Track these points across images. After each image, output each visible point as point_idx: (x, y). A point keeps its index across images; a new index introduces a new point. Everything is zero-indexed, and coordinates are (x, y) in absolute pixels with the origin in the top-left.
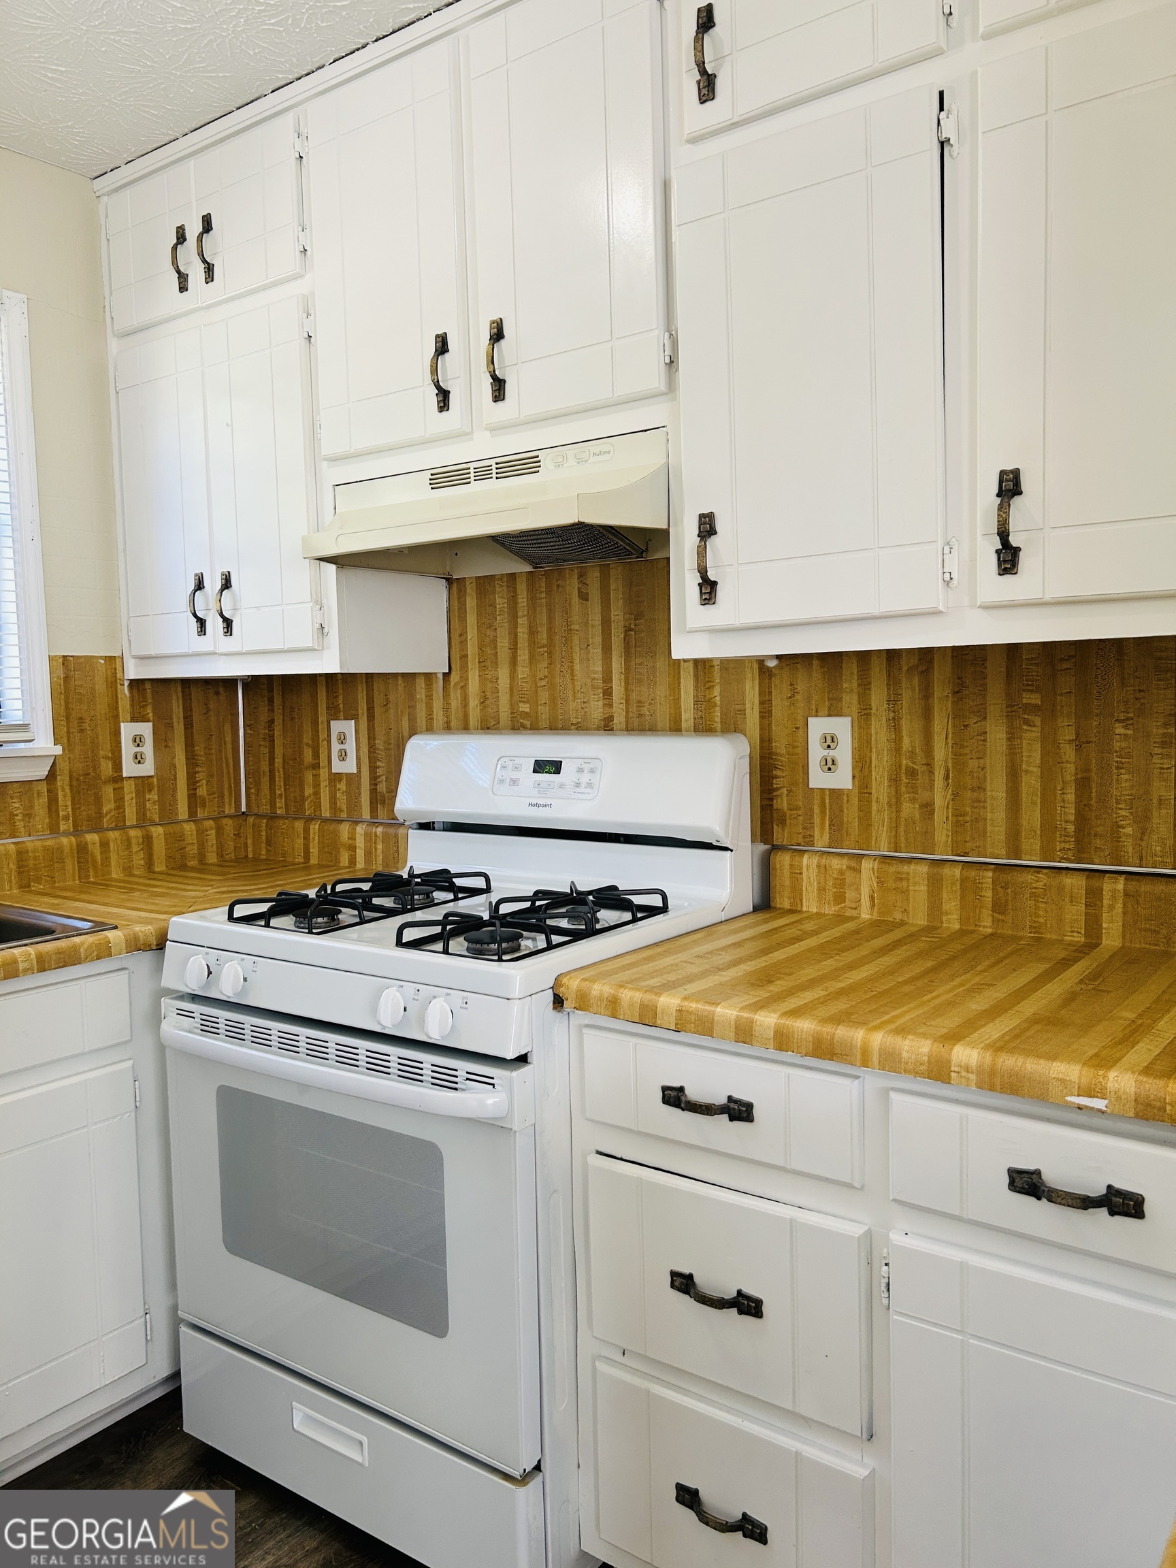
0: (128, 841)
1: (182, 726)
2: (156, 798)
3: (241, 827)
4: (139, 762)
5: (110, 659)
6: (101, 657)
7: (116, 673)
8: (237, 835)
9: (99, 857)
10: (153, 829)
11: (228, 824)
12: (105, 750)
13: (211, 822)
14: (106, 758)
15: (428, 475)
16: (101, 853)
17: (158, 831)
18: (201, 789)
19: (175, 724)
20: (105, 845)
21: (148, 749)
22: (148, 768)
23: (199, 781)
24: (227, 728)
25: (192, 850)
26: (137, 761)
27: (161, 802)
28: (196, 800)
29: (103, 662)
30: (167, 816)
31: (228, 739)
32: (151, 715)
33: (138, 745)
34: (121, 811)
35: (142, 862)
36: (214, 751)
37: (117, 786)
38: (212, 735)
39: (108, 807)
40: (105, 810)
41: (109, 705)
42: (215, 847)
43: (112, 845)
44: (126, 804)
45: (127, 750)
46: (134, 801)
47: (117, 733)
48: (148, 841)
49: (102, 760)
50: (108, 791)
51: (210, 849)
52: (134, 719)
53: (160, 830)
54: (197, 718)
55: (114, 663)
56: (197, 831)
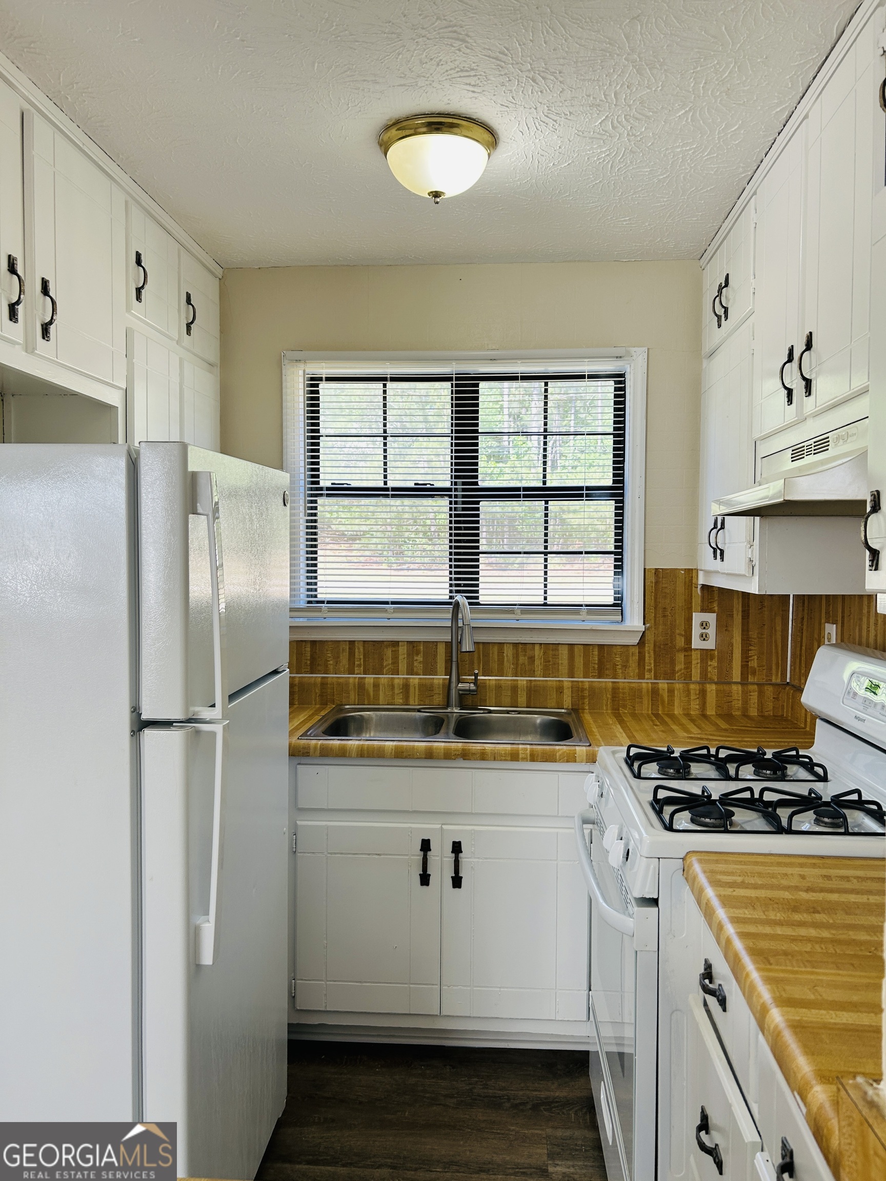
0: (688, 691)
1: (740, 617)
2: (716, 665)
3: (779, 693)
4: (704, 640)
5: (689, 572)
6: (682, 570)
7: (692, 580)
8: (776, 699)
9: (666, 699)
10: (708, 686)
11: (769, 691)
12: (680, 630)
13: (756, 687)
14: (680, 634)
15: (790, 451)
16: (668, 696)
17: (711, 688)
18: (752, 662)
19: (735, 616)
20: (671, 691)
21: (712, 631)
22: (710, 644)
23: (751, 656)
24: (778, 620)
25: (738, 704)
26: (702, 639)
27: (720, 668)
28: (748, 671)
29: (683, 572)
30: (724, 680)
31: (779, 628)
32: (716, 608)
33: (704, 628)
34: (689, 670)
35: (697, 707)
36: (765, 636)
37: (686, 654)
38: (764, 625)
39: (680, 666)
40: (677, 669)
41: (685, 600)
42: (756, 705)
43: (676, 692)
44: (693, 666)
45: (696, 631)
46: (699, 665)
47: (689, 620)
48: (703, 693)
49: (677, 636)
50: (680, 657)
51: (752, 706)
52: (703, 610)
53: (714, 687)
54: (752, 611)
55: (691, 573)
56: (742, 691)
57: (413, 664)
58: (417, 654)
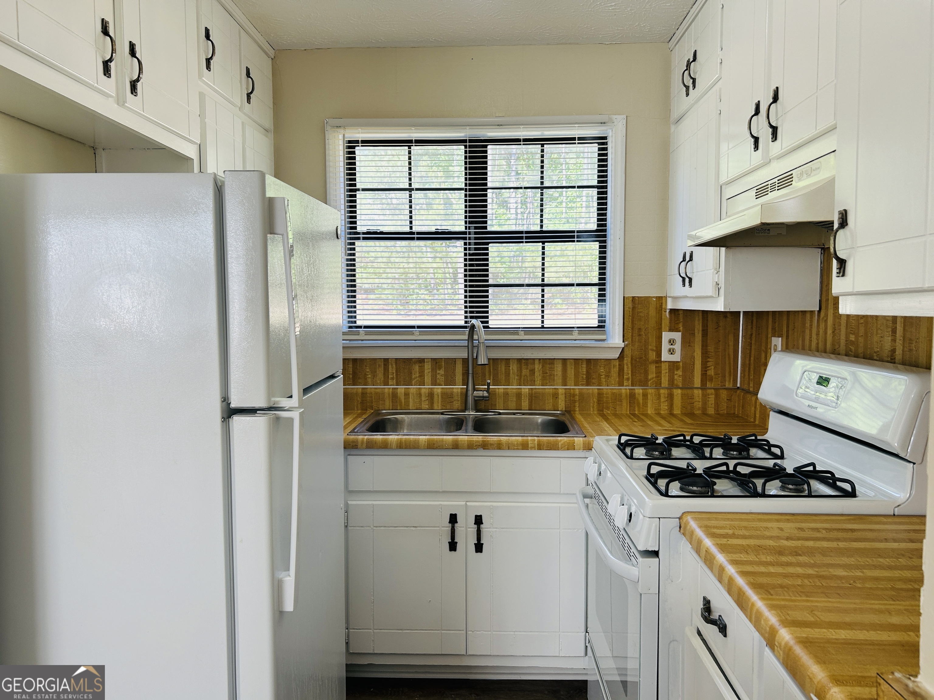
0: (659, 395)
1: (700, 335)
2: (681, 374)
3: (732, 396)
4: (672, 353)
5: (660, 299)
6: (654, 297)
7: (662, 305)
8: (729, 400)
9: (641, 402)
10: (675, 391)
11: (724, 394)
12: (652, 345)
13: (713, 391)
14: (652, 350)
15: (754, 191)
16: (643, 399)
17: (678, 393)
18: (710, 371)
19: (696, 334)
20: (645, 395)
21: (678, 347)
22: (677, 357)
23: (709, 367)
24: (731, 338)
25: (698, 404)
26: (670, 353)
27: (684, 377)
28: (706, 378)
29: (655, 299)
30: (687, 386)
31: (731, 343)
32: (681, 328)
33: (672, 344)
34: (660, 378)
35: (666, 408)
36: (720, 350)
37: (657, 365)
38: (720, 341)
39: (652, 375)
40: (650, 377)
41: (656, 322)
42: (713, 405)
43: (649, 396)
44: (662, 375)
45: (665, 346)
46: (667, 374)
47: (660, 338)
48: (671, 397)
49: (650, 351)
50: (652, 368)
51: (710, 405)
52: (671, 330)
53: (679, 391)
54: (710, 330)
55: (661, 300)
56: (703, 395)
57: (436, 376)
58: (440, 369)
